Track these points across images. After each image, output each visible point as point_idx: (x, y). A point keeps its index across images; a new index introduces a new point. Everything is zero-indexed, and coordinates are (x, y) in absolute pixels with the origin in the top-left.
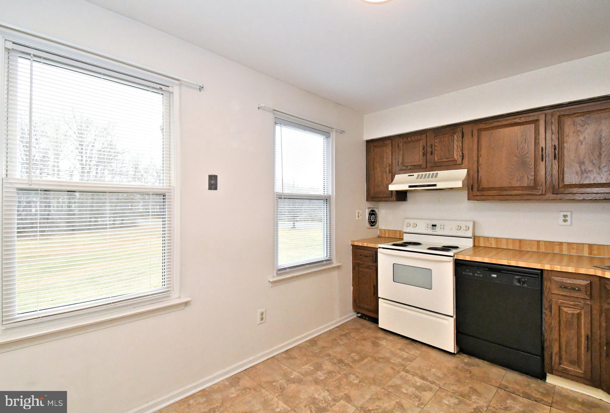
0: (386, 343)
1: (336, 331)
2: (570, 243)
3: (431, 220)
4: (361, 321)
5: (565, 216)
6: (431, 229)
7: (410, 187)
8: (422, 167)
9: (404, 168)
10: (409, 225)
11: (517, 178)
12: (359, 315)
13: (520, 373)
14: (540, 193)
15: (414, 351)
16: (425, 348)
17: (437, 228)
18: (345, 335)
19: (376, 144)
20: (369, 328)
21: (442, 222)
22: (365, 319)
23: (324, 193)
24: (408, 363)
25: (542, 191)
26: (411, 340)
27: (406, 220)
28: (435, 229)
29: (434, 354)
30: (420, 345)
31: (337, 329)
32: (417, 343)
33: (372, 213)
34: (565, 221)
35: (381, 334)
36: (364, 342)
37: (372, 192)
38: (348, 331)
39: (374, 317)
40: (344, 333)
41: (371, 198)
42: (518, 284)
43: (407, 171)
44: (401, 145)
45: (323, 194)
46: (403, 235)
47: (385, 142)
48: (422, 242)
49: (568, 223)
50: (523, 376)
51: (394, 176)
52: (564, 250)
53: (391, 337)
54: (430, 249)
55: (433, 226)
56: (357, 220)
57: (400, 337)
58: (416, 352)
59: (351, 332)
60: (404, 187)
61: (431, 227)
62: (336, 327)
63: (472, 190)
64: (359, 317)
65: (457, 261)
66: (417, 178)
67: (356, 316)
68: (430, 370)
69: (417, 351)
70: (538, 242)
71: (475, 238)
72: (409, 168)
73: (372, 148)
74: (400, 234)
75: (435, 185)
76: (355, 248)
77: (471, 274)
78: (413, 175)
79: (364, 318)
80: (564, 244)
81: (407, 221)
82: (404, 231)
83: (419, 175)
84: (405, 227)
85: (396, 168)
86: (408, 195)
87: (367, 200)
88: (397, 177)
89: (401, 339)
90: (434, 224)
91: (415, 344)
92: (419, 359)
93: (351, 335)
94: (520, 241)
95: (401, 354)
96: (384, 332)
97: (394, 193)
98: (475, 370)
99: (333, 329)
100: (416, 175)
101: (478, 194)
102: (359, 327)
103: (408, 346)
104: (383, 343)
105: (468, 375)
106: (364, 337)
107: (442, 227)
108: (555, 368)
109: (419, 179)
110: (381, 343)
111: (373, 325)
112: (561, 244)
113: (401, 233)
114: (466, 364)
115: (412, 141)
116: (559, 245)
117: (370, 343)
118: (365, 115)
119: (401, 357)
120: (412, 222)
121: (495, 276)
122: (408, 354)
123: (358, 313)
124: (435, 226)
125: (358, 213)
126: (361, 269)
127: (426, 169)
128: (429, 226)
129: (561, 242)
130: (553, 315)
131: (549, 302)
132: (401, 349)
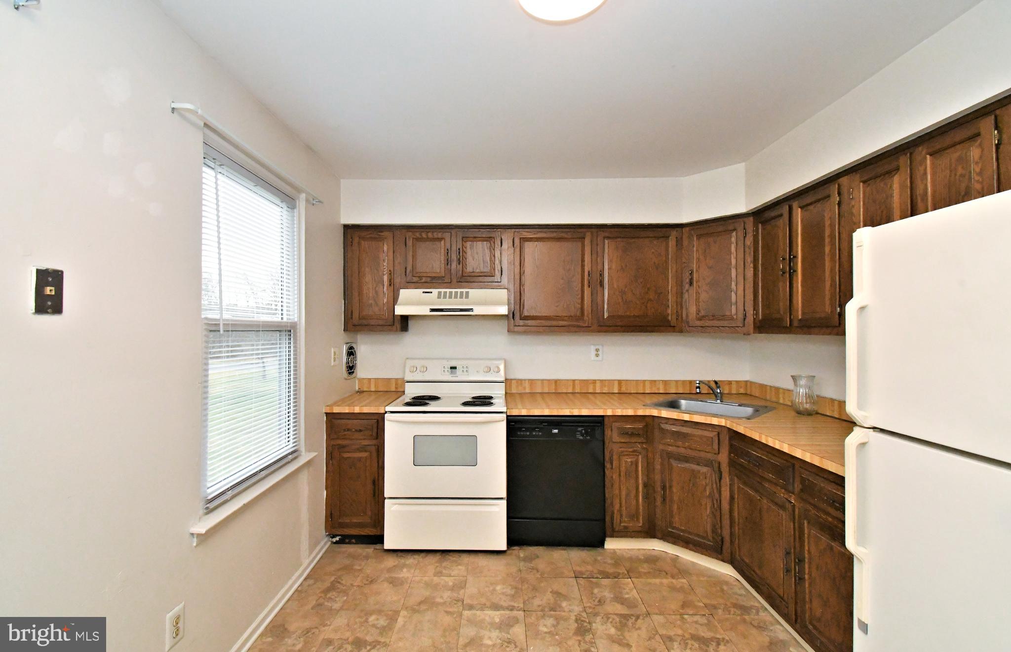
0: (409, 571)
1: (309, 586)
2: (603, 380)
3: (448, 359)
4: (344, 550)
5: (597, 350)
6: (449, 374)
7: (432, 310)
8: (444, 280)
9: (415, 279)
10: (414, 369)
11: (563, 305)
12: (337, 539)
13: (582, 548)
14: (586, 325)
15: (457, 569)
16: (466, 558)
17: (459, 371)
18: (332, 588)
19: (364, 234)
20: (367, 557)
21: (465, 363)
22: (350, 543)
23: (282, 318)
24: (462, 592)
25: (588, 323)
26: (440, 553)
27: (407, 361)
28: (455, 373)
29: (482, 561)
30: (456, 555)
31: (311, 582)
32: (451, 554)
33: (351, 353)
34: (597, 355)
35: (391, 561)
36: (375, 587)
37: (356, 315)
38: (333, 578)
39: (371, 534)
40: (327, 584)
41: (354, 325)
42: (581, 438)
43: (420, 285)
44: (410, 243)
45: (280, 320)
46: (404, 385)
47: (382, 234)
48: (439, 394)
49: (600, 358)
50: (583, 550)
51: (399, 290)
52: (597, 389)
53: (411, 560)
54: (466, 404)
55: (452, 368)
56: (333, 366)
57: (423, 555)
58: (459, 570)
59: (340, 577)
60: (422, 311)
61: (449, 370)
62: (305, 579)
63: (513, 318)
64: (337, 543)
65: (509, 418)
66: (439, 297)
67: (330, 543)
68: (494, 590)
69: (460, 567)
70: (574, 381)
71: (507, 382)
72: (424, 280)
73: (356, 240)
74: (396, 384)
75: (471, 310)
76: (331, 417)
77: (528, 433)
78: (431, 292)
79: (347, 541)
80: (597, 382)
81: (409, 363)
82: (406, 378)
83: (440, 293)
84: (407, 371)
85: (401, 279)
86: (411, 323)
87: (346, 330)
88: (404, 293)
89: (426, 556)
90: (453, 365)
91: (450, 558)
92: (470, 579)
93: (343, 582)
94: (556, 381)
95: (442, 582)
96: (395, 554)
97: (399, 319)
98: (541, 564)
99: (301, 585)
100: (435, 292)
101: (521, 323)
102: (347, 562)
103: (444, 564)
104: (405, 574)
105: (538, 575)
106: (368, 576)
107: (465, 370)
108: (617, 530)
109: (442, 300)
110: (401, 576)
111: (369, 550)
112: (594, 382)
113: (400, 382)
114: (525, 560)
115: (428, 239)
116: (594, 383)
117: (386, 585)
118: (342, 180)
119: (446, 587)
120: (419, 363)
121: (556, 431)
122: (452, 578)
123: (334, 537)
124: (455, 368)
125: (335, 353)
126: (346, 455)
127: (449, 284)
128: (446, 370)
129: (594, 380)
130: (614, 467)
131: (610, 452)
132: (438, 574)
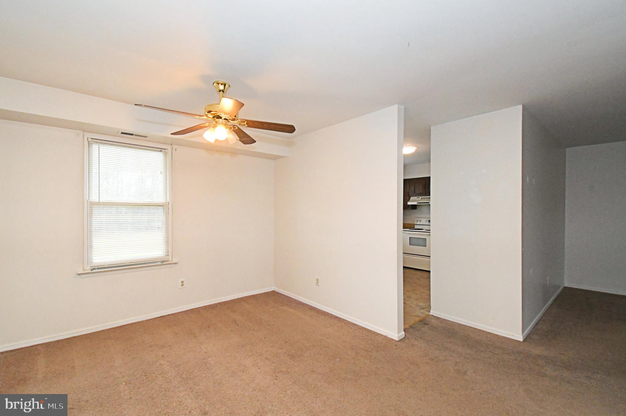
3: (428, 218)
6: (428, 223)
7: (417, 203)
8: (423, 194)
9: (415, 194)
10: (417, 221)
43: (416, 196)
44: (413, 184)
48: (423, 228)
51: (410, 198)
60: (415, 203)
66: (421, 199)
72: (417, 194)
78: (419, 198)
81: (417, 219)
82: (415, 223)
83: (422, 198)
84: (415, 221)
85: (410, 194)
86: (417, 206)
88: (412, 198)
97: (410, 206)
100: (421, 197)
109: (425, 200)
113: (414, 225)
115: (418, 182)
120: (419, 219)
127: (425, 195)
128: (427, 221)
